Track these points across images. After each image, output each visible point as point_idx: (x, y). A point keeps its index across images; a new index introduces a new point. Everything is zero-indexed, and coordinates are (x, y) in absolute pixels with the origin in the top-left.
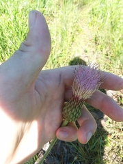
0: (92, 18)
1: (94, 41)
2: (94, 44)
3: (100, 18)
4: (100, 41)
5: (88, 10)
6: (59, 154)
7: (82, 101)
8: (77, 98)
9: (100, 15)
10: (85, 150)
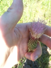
0: (43, 6)
1: (44, 16)
2: (44, 17)
3: (46, 6)
4: (47, 16)
5: (41, 2)
6: (30, 64)
7: (36, 39)
8: (34, 38)
9: (46, 5)
10: (41, 62)
